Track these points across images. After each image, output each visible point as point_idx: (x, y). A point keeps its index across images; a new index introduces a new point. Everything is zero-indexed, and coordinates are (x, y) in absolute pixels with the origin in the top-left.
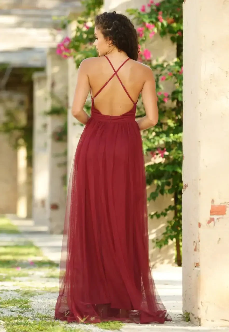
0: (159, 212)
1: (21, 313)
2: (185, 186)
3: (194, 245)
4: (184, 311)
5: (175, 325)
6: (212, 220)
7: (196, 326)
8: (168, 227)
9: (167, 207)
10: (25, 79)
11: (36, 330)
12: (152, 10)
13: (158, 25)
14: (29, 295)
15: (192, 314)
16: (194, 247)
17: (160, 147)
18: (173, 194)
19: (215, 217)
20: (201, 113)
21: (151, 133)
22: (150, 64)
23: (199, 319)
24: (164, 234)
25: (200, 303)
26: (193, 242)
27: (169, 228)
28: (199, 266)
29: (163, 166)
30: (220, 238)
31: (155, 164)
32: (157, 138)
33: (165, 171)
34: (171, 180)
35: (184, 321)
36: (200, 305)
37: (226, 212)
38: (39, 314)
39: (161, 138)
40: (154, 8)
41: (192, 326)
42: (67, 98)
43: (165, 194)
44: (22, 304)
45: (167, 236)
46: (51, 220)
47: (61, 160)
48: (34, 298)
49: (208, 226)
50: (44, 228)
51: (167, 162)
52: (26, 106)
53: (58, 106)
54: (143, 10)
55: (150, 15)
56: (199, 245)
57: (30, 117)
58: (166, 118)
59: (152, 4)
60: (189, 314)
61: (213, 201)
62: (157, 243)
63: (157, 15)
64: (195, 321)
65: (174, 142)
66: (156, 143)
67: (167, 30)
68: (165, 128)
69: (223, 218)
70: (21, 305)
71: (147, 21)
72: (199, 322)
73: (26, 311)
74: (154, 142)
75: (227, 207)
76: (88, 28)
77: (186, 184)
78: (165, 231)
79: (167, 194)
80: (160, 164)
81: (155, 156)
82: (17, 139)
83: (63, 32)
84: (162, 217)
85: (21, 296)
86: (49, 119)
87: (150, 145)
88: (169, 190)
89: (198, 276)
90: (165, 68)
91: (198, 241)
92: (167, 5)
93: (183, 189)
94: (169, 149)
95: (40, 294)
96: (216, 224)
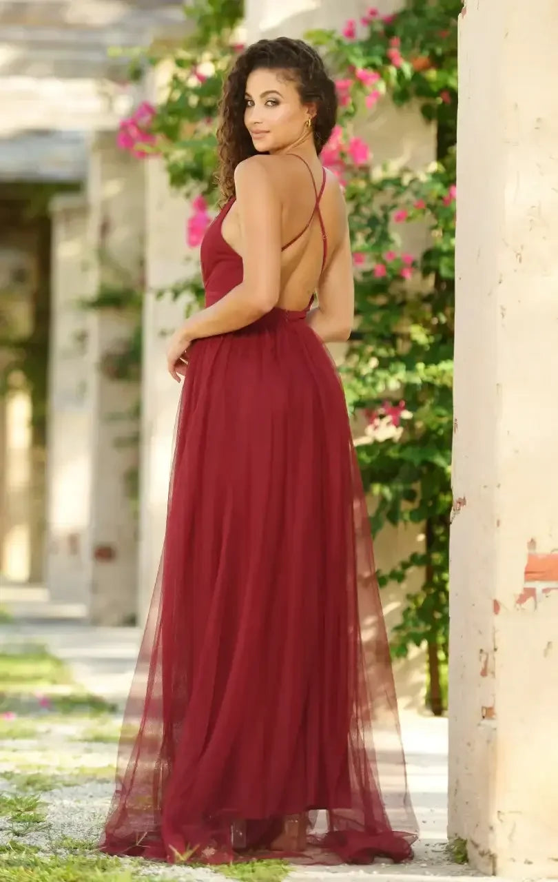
0: (386, 571)
1: (17, 834)
2: (460, 503)
3: (480, 658)
4: (453, 835)
5: (427, 873)
6: (530, 593)
7: (485, 874)
8: (409, 609)
9: (406, 557)
10: (30, 213)
12: (374, 33)
13: (389, 74)
14: (38, 786)
15: (473, 842)
16: (481, 666)
17: (389, 399)
18: (423, 523)
19: (539, 586)
20: (504, 309)
21: (367, 361)
22: (367, 178)
23: (491, 856)
24: (399, 628)
25: (496, 814)
26: (478, 651)
27: (412, 614)
28: (494, 716)
29: (397, 447)
30: (549, 643)
31: (376, 442)
32: (382, 374)
33: (401, 461)
34: (417, 486)
35: (453, 861)
36: (494, 819)
38: (66, 839)
39: (393, 373)
40: (379, 28)
41: (473, 875)
42: (142, 264)
43: (401, 524)
44: (19, 811)
45: (404, 633)
46: (95, 588)
47: (124, 429)
48: (51, 795)
49: (519, 609)
50: (76, 610)
51: (408, 438)
52: (32, 284)
53: (117, 285)
54: (350, 33)
55: (368, 47)
56: (494, 659)
57: (43, 315)
58: (408, 321)
59: (374, 19)
60: (465, 843)
61: (532, 543)
63: (387, 46)
64: (482, 862)
65: (427, 385)
66: (380, 388)
67: (411, 89)
68: (403, 347)
70: (17, 813)
71: (360, 63)
72: (491, 864)
73: (30, 831)
74: (374, 385)
76: (201, 78)
77: (463, 498)
78: (399, 620)
79: (405, 522)
80: (389, 442)
81: (377, 421)
84: (392, 584)
85: (17, 789)
86: (92, 321)
87: (364, 392)
88: (412, 513)
89: (490, 741)
90: (406, 188)
91: (493, 649)
92: (414, 21)
93: (452, 511)
94: (414, 404)
95: (68, 786)
96: (540, 605)
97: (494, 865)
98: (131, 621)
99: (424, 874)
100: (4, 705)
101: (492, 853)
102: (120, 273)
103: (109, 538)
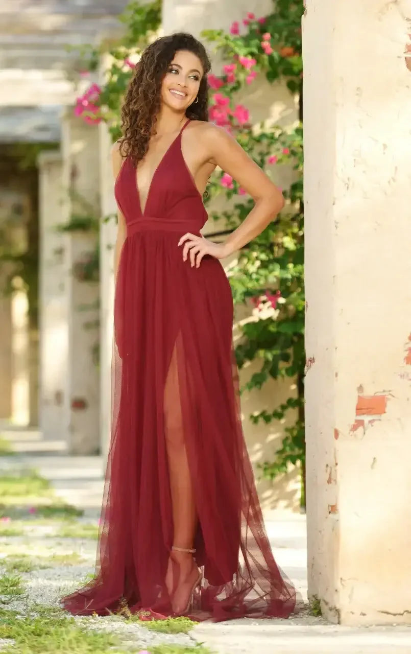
0: (270, 412)
1: (4, 603)
2: (311, 361)
3: (327, 471)
4: (311, 596)
5: (292, 623)
6: (360, 423)
7: (333, 623)
8: (287, 438)
9: (284, 402)
10: (24, 165)
11: (30, 634)
12: (252, 31)
13: (263, 59)
14: (22, 569)
15: (324, 601)
16: (327, 477)
17: (269, 289)
18: (296, 377)
19: (366, 419)
20: (337, 223)
21: (253, 264)
22: (250, 133)
23: (336, 610)
24: (280, 452)
25: (339, 580)
26: (325, 466)
27: (289, 441)
28: (336, 511)
29: (276, 324)
30: (374, 459)
31: (261, 320)
32: (262, 272)
33: (278, 333)
34: (290, 351)
35: (310, 615)
36: (338, 585)
37: (387, 410)
38: (38, 605)
39: (271, 272)
40: (255, 27)
41: (323, 624)
42: (98, 199)
43: (279, 377)
44: (7, 586)
45: (284, 455)
46: (72, 429)
47: (89, 316)
48: (31, 574)
49: (351, 435)
50: (60, 445)
51: (284, 316)
52: (27, 215)
53: (83, 214)
54: (235, 31)
55: (247, 40)
56: (336, 471)
57: (34, 237)
58: (281, 234)
59: (252, 21)
60: (319, 602)
61: (360, 388)
62: (265, 469)
63: (261, 40)
64: (331, 615)
65: (296, 279)
66: (262, 282)
67: (280, 69)
68: (278, 252)
69: (380, 420)
70: (5, 588)
71: (242, 52)
72: (337, 616)
73: (13, 600)
74: (257, 280)
75: (388, 399)
76: (131, 66)
77: (312, 357)
78: (280, 447)
79: (283, 376)
80: (270, 320)
81: (261, 306)
82: (10, 279)
83: (89, 75)
84: (274, 420)
85: (7, 571)
86: (67, 240)
87: (250, 285)
88: (287, 370)
89: (335, 529)
90: (277, 140)
91: (335, 464)
92: (280, 22)
93: (306, 366)
94: (286, 293)
95: (44, 568)
96: (367, 432)
97: (339, 617)
98: (97, 452)
99: (290, 624)
100: (2, 512)
101: (337, 608)
102: (86, 206)
103: (81, 394)
